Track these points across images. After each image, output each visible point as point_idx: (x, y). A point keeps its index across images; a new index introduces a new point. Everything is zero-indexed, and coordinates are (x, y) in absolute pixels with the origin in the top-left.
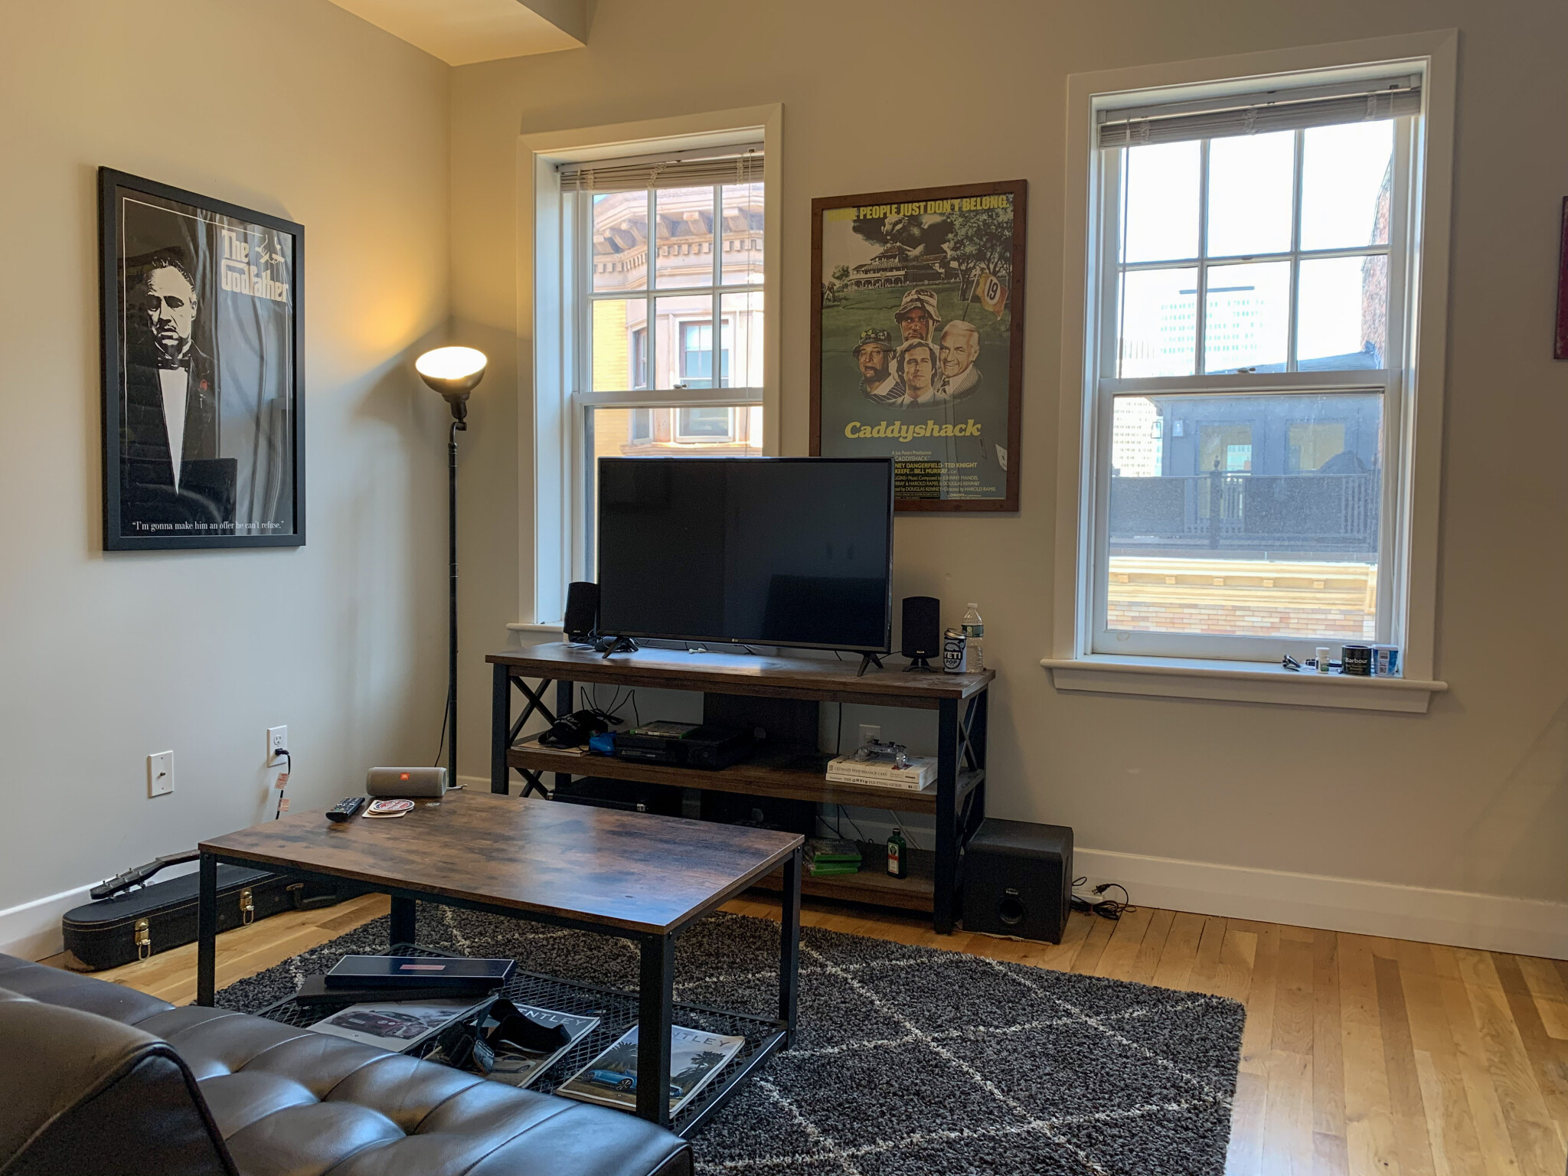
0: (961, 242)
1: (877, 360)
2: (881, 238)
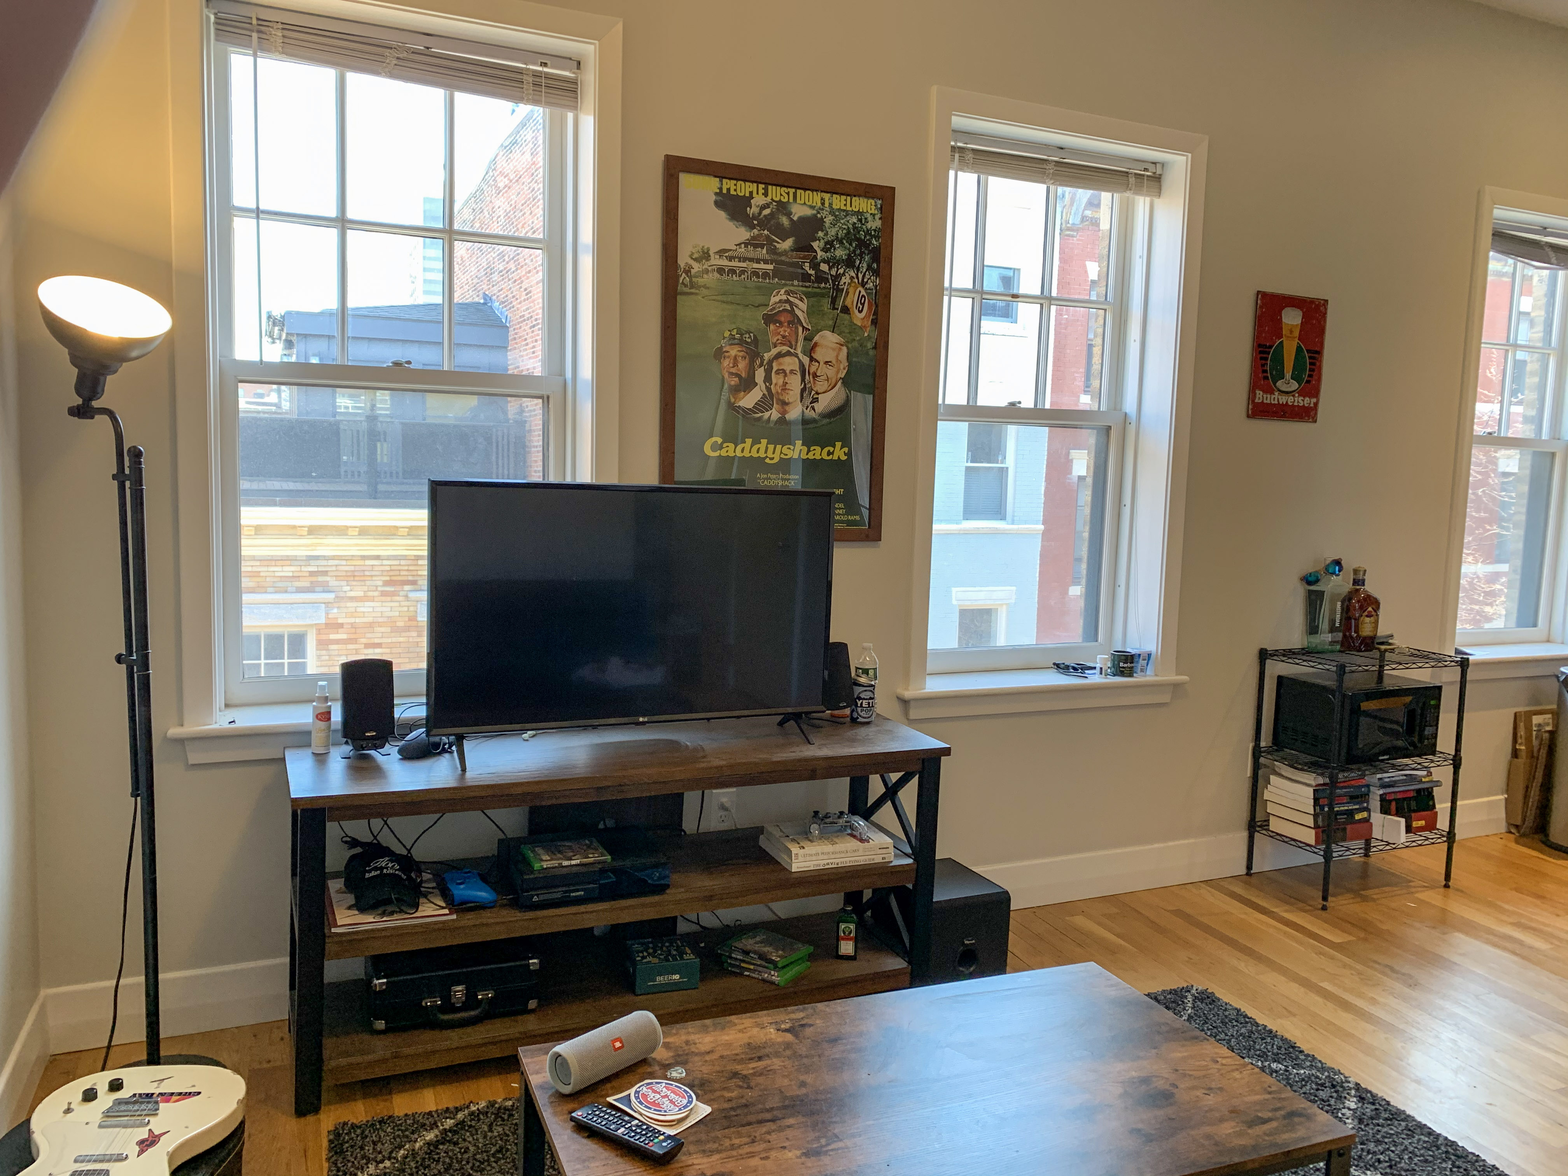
0: (831, 244)
1: (742, 365)
2: (747, 221)
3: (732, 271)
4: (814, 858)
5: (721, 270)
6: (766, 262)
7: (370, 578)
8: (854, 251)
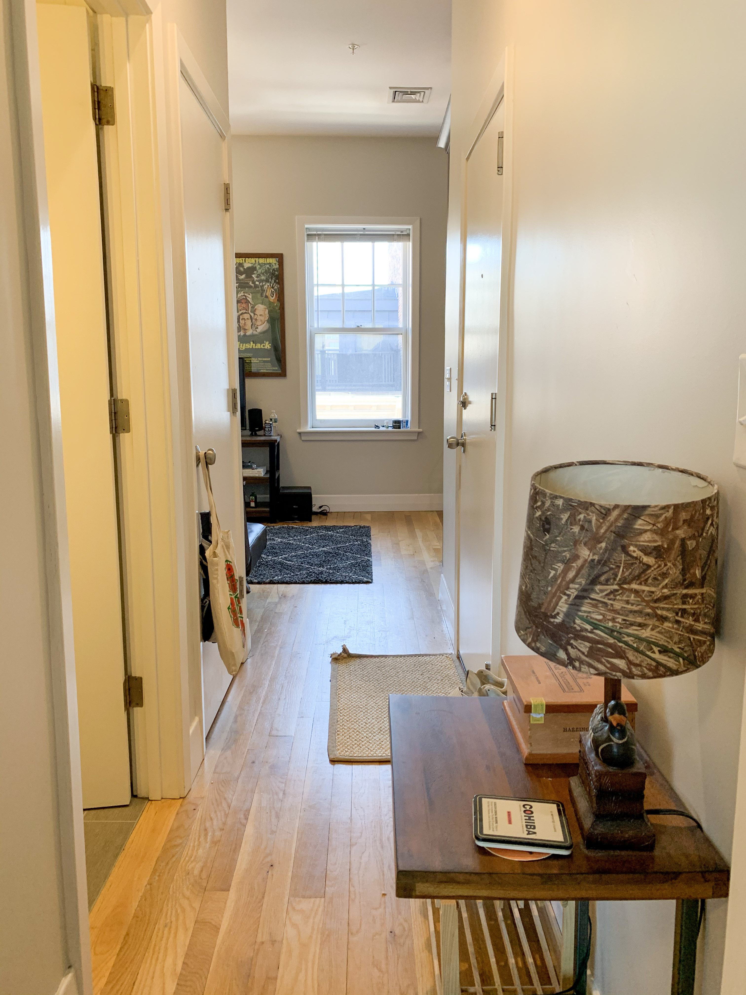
0: (259, 275)
8: (269, 276)
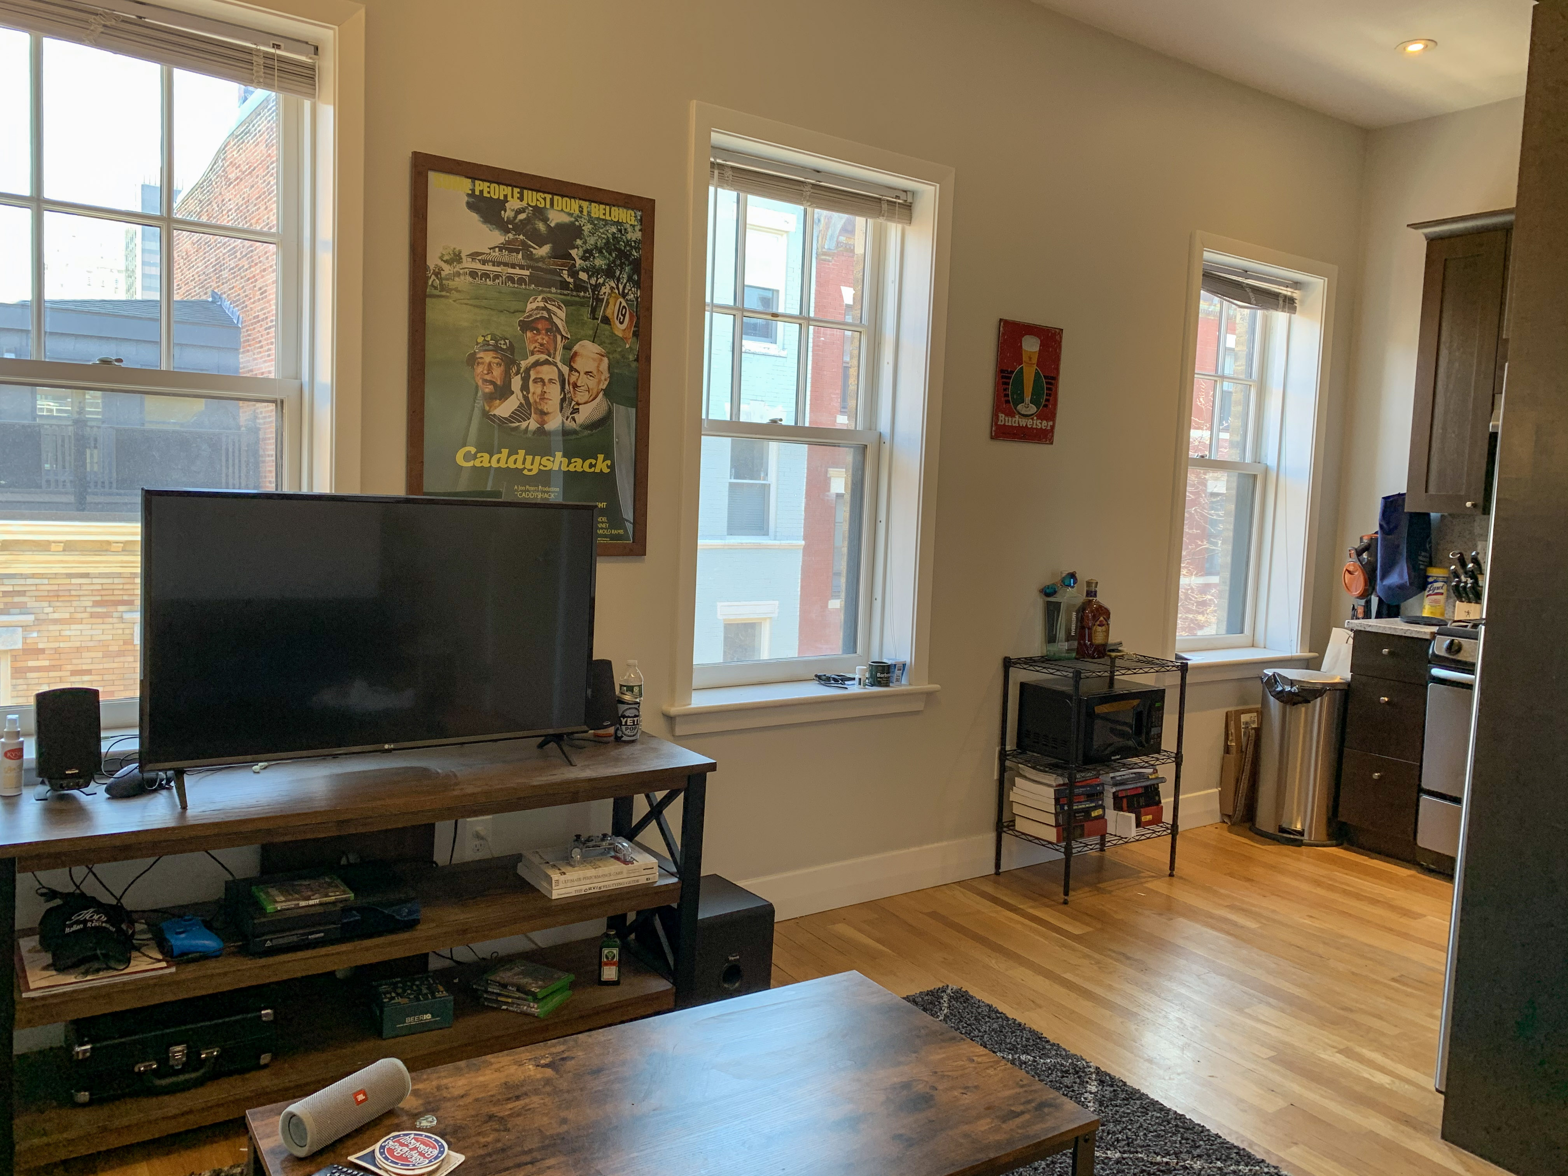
0: (590, 252)
1: (497, 373)
2: (502, 226)
3: (486, 275)
4: (576, 883)
5: (473, 274)
6: (522, 267)
7: (77, 598)
8: (614, 262)
